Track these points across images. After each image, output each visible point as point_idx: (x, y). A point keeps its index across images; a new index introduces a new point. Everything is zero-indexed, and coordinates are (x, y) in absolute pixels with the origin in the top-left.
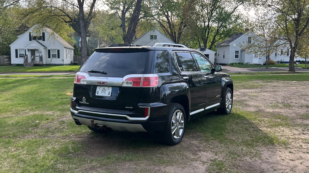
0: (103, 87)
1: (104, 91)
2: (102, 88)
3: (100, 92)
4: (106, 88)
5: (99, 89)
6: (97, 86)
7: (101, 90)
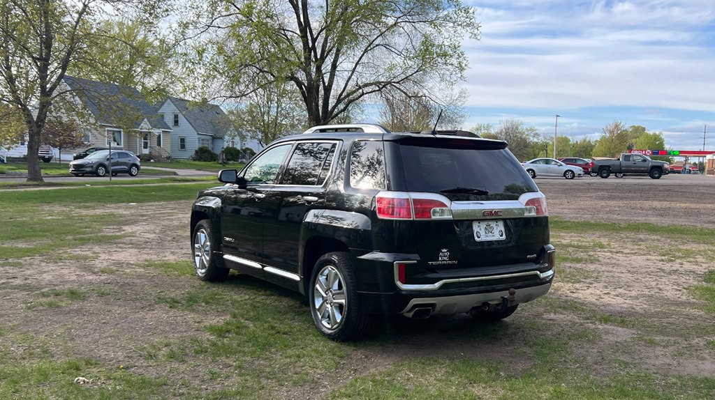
0: (486, 223)
1: (489, 230)
2: (483, 225)
3: (482, 233)
4: (493, 224)
5: (479, 226)
6: (473, 221)
7: (483, 229)
